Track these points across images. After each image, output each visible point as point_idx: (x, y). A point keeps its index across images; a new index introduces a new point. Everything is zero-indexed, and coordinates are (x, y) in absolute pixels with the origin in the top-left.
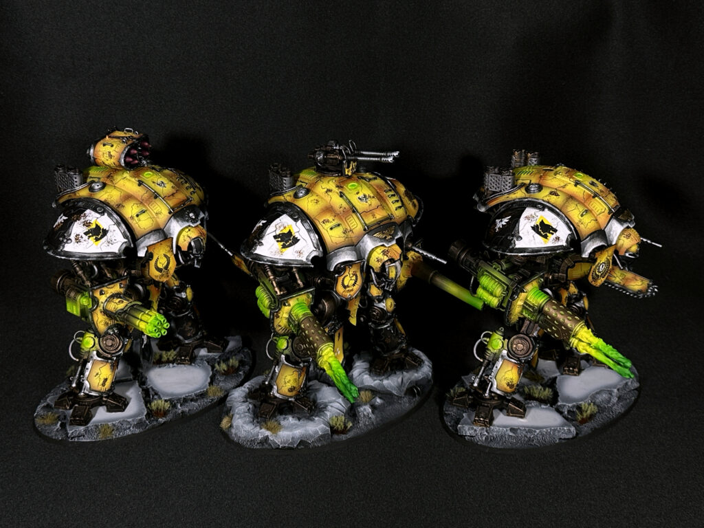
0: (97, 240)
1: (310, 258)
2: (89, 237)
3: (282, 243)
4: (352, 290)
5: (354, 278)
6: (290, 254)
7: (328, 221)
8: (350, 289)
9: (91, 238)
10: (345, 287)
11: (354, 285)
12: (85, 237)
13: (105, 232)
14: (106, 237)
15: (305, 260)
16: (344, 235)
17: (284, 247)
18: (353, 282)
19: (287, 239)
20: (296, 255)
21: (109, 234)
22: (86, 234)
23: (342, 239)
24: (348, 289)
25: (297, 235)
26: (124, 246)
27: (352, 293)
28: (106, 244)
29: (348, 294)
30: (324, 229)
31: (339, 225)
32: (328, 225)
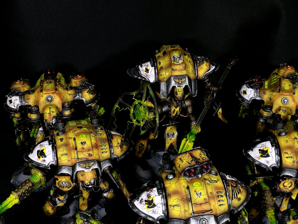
0: (148, 207)
1: (272, 166)
2: (146, 204)
3: (261, 154)
4: (288, 189)
5: (290, 184)
6: (263, 161)
7: (287, 153)
8: (287, 188)
9: (146, 205)
10: (284, 186)
11: (289, 187)
12: (144, 203)
13: (154, 206)
14: (153, 208)
15: (269, 166)
16: (292, 163)
17: (261, 156)
18: (289, 186)
19: (264, 153)
20: (266, 162)
21: (155, 208)
22: (146, 201)
23: (291, 165)
24: (286, 188)
25: (270, 154)
26: (161, 217)
27: (287, 190)
28: (151, 212)
29: (285, 190)
30: (284, 156)
31: (292, 157)
32: (287, 155)
